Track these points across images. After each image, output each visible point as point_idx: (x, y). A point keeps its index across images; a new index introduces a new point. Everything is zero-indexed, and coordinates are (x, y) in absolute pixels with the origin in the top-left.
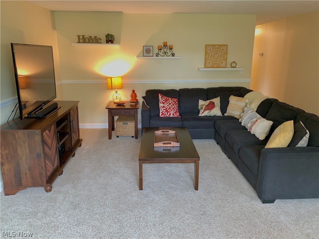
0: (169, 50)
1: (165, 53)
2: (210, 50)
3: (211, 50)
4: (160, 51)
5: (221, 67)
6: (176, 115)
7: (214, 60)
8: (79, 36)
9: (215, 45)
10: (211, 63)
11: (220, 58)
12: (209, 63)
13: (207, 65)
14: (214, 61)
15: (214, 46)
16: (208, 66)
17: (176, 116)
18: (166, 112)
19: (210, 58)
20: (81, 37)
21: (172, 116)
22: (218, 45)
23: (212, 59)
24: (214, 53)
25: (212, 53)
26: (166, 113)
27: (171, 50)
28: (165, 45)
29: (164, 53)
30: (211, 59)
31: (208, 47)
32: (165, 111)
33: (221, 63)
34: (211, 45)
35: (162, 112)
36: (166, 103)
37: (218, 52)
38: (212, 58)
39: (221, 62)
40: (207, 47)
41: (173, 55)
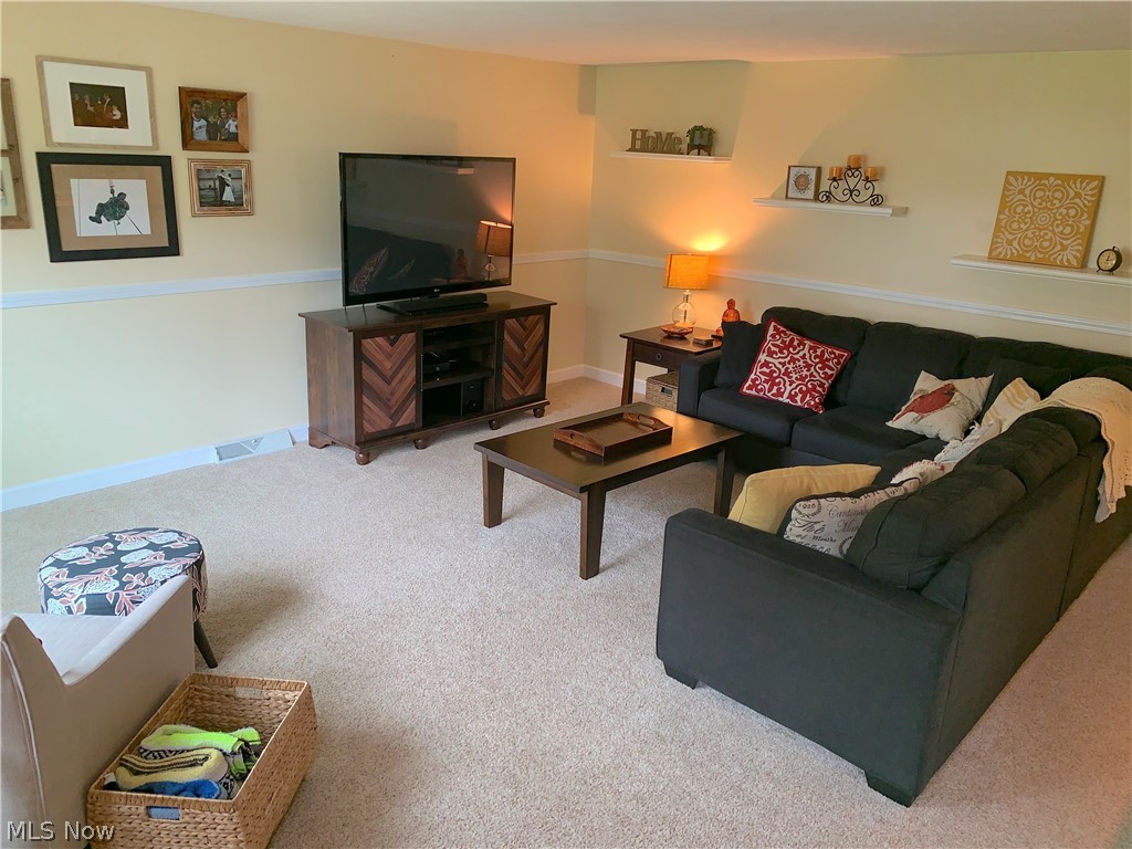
0: (862, 183)
1: (851, 192)
2: (1022, 192)
3: (1027, 192)
4: (835, 184)
5: (1054, 266)
6: (802, 400)
7: (1029, 232)
8: (634, 132)
9: (1047, 176)
10: (1015, 244)
11: (1058, 226)
12: (1010, 243)
13: (1000, 250)
14: (1030, 236)
15: (1039, 176)
16: (1000, 253)
17: (799, 404)
18: (766, 381)
19: (1015, 226)
20: (639, 135)
21: (785, 399)
22: (1057, 176)
23: (1025, 227)
24: (1033, 207)
25: (1026, 206)
26: (767, 386)
27: (869, 184)
28: (854, 168)
29: (846, 192)
30: (1020, 228)
31: (1017, 180)
32: (763, 378)
33: (1059, 247)
34: (1030, 174)
35: (752, 380)
36: (779, 355)
37: (1053, 204)
38: (1022, 226)
39: (1061, 244)
40: (1011, 179)
41: (876, 201)
